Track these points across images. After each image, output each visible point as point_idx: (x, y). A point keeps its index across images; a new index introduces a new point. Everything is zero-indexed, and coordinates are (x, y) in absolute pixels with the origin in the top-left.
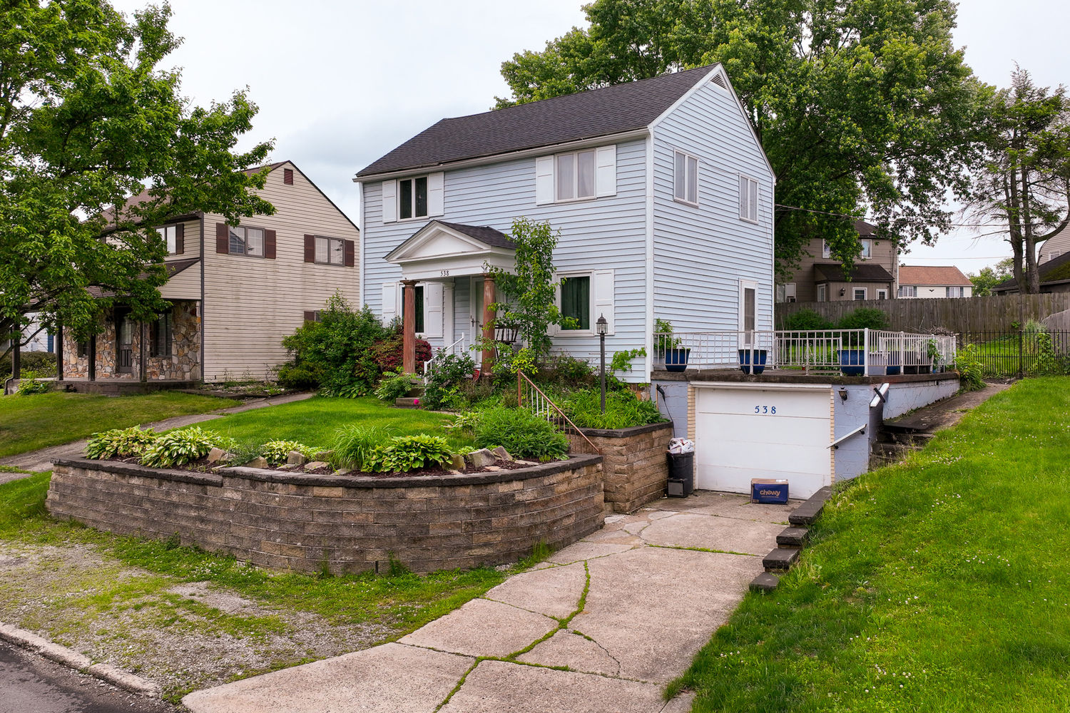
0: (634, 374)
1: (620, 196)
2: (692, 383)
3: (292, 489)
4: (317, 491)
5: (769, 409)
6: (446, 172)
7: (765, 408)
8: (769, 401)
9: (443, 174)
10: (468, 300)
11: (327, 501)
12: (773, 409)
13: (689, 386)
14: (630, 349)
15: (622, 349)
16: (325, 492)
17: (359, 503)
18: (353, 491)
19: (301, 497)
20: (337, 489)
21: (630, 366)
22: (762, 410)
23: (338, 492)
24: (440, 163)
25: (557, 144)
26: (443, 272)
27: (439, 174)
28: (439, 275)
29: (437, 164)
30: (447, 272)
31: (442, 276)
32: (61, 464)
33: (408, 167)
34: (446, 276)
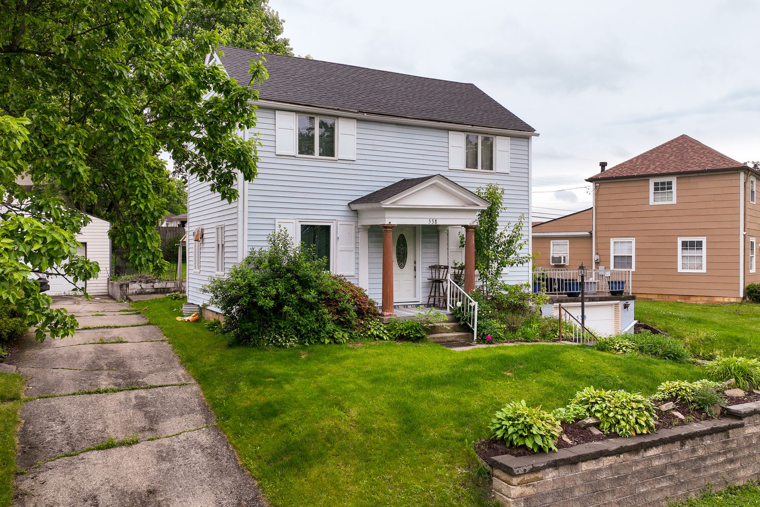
1: (512, 174)
6: (359, 120)
9: (355, 121)
13: (554, 307)
14: (519, 283)
24: (360, 112)
25: (473, 126)
26: (431, 220)
27: (351, 120)
28: (426, 222)
29: (356, 111)
30: (436, 221)
31: (431, 224)
32: (534, 469)
33: (321, 106)
34: (434, 224)
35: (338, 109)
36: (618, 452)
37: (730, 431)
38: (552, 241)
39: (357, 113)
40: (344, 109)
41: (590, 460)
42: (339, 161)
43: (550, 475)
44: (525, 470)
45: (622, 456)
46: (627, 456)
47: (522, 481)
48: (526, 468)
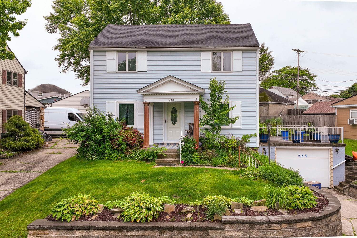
0: (251, 144)
1: (244, 72)
2: (277, 147)
3: (284, 226)
4: (299, 225)
5: (304, 156)
6: (148, 52)
7: (302, 155)
8: (304, 153)
9: (146, 52)
10: (163, 111)
11: (305, 229)
12: (306, 156)
13: (276, 148)
14: (249, 134)
15: (246, 134)
16: (303, 225)
17: (318, 228)
18: (315, 222)
19: (292, 230)
20: (307, 222)
21: (249, 140)
22: (301, 156)
23: (308, 224)
24: (147, 47)
25: (215, 47)
26: (170, 100)
27: (144, 52)
28: (167, 100)
29: (145, 47)
30: (173, 100)
31: (170, 101)
32: (40, 228)
33: (126, 47)
34: (172, 101)
35: (135, 48)
36: (105, 229)
37: (210, 231)
38: (350, 110)
39: (146, 48)
40: (138, 47)
41: (82, 230)
42: (138, 73)
43: (54, 233)
44: (34, 228)
45: (108, 232)
46: (112, 232)
47: (34, 233)
48: (35, 227)
